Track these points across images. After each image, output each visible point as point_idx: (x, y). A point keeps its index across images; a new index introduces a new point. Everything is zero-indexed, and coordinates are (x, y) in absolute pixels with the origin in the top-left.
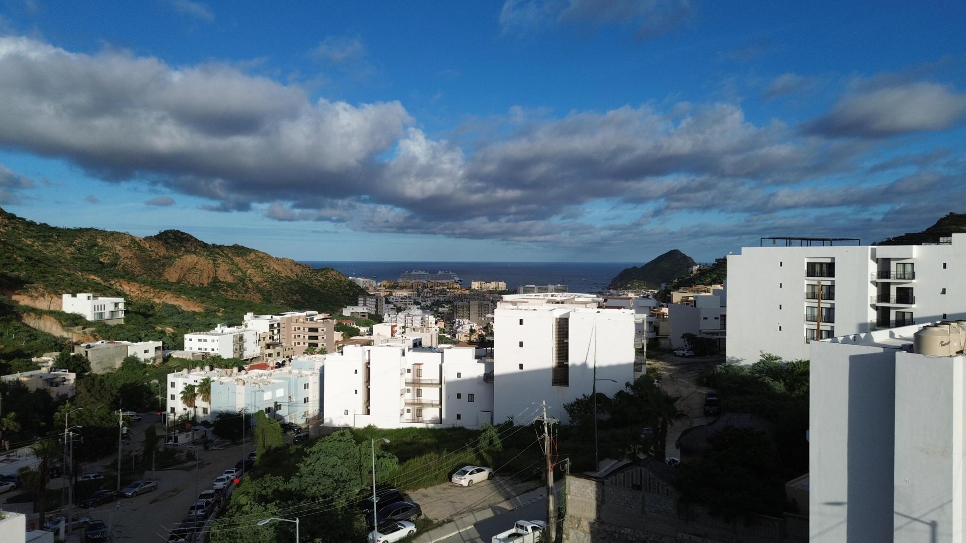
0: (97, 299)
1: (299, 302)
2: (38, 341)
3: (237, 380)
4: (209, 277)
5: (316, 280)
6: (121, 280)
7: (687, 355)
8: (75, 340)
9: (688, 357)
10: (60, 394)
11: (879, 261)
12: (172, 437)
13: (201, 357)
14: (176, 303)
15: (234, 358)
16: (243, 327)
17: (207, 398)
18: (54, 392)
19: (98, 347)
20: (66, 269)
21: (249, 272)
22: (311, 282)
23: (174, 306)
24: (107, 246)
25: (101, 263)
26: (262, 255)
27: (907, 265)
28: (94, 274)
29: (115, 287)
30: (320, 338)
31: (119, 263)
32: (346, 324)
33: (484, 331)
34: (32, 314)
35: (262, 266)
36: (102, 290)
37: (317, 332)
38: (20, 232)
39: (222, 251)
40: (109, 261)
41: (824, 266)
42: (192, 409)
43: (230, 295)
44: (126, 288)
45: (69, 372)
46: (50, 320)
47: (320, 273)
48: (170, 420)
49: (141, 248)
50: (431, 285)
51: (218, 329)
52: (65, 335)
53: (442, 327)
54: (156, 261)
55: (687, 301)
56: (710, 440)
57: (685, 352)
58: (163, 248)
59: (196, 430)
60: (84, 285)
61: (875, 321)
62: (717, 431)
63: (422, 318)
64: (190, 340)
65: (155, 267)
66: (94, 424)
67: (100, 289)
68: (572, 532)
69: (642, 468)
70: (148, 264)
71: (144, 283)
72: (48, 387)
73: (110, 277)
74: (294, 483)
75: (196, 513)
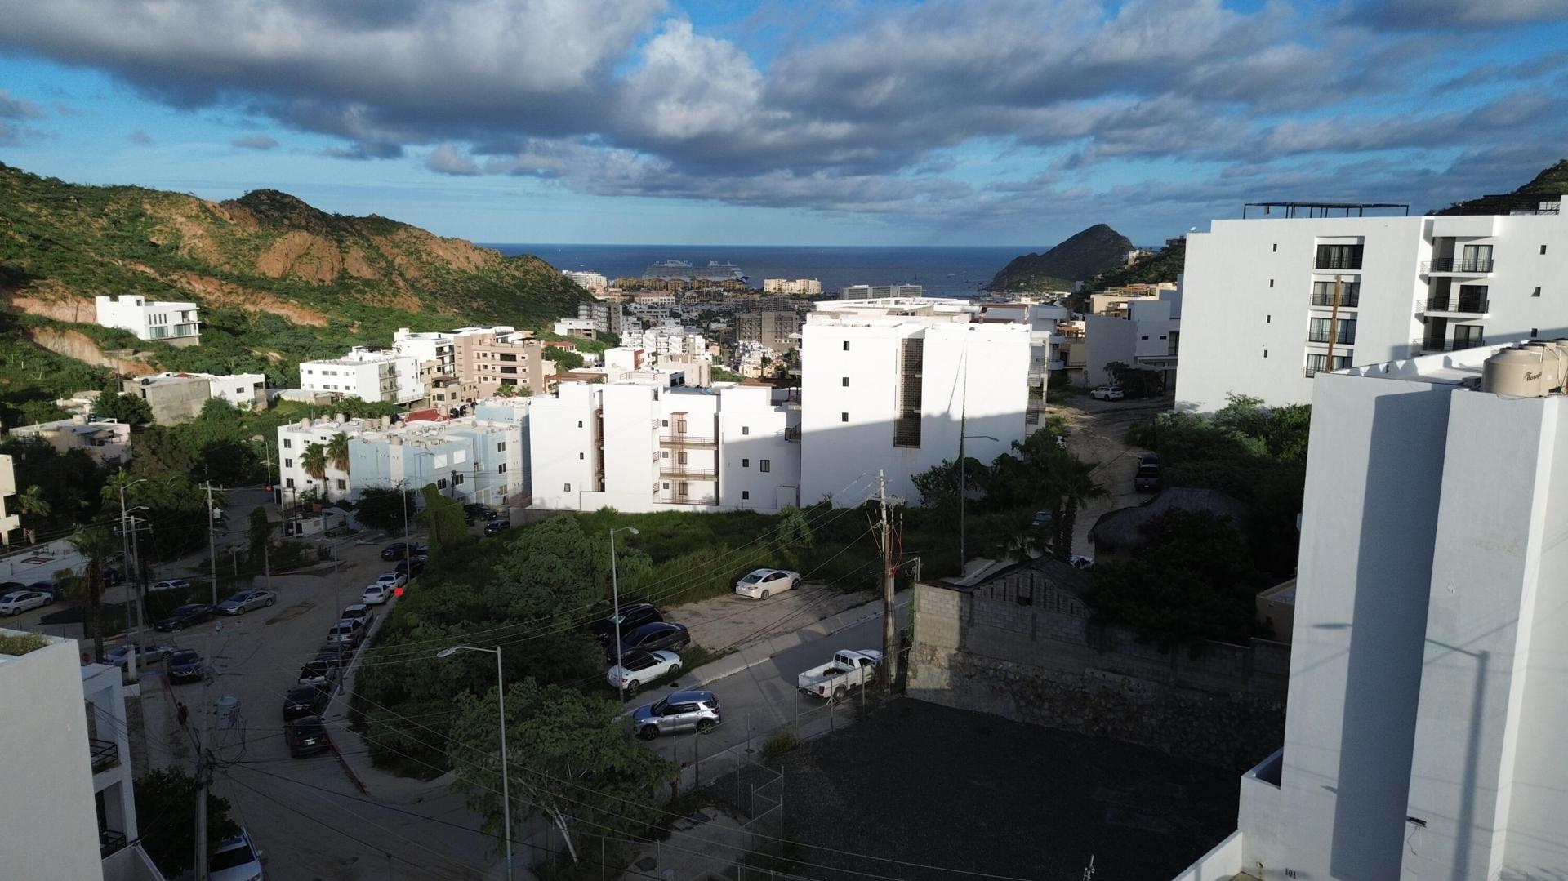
0: (153, 305)
1: (483, 311)
2: (62, 373)
3: (390, 437)
4: (332, 269)
5: (508, 275)
6: (189, 273)
7: (1112, 396)
8: (122, 372)
9: (1115, 400)
10: (108, 457)
11: (1436, 243)
12: (292, 524)
13: (330, 400)
14: (282, 312)
15: (382, 402)
16: (394, 351)
17: (343, 465)
18: (98, 454)
19: (162, 383)
20: (96, 254)
21: (398, 261)
22: (500, 278)
23: (279, 317)
24: (160, 216)
25: (153, 244)
26: (418, 233)
27: (1481, 249)
28: (143, 264)
29: (179, 286)
30: (519, 370)
31: (182, 245)
32: (561, 348)
33: (784, 361)
34: (50, 329)
35: (419, 251)
36: (158, 290)
37: (515, 372)
38: (15, 192)
39: (352, 227)
40: (166, 242)
41: (1346, 251)
42: (320, 482)
43: (370, 299)
44: (198, 287)
45: (119, 422)
46: (80, 339)
47: (515, 263)
48: (287, 500)
49: (216, 220)
50: (697, 285)
51: (354, 355)
52: (106, 363)
53: (717, 353)
54: (242, 241)
55: (1116, 310)
56: (1142, 530)
57: (1109, 393)
58: (252, 221)
59: (330, 514)
60: (128, 281)
61: (1420, 342)
62: (1154, 516)
63: (684, 340)
64: (310, 372)
65: (242, 252)
66: (167, 505)
67: (156, 288)
68: (921, 668)
69: (1034, 572)
70: (230, 246)
71: (227, 277)
72: (88, 447)
73: (170, 268)
74: (489, 595)
75: (339, 638)
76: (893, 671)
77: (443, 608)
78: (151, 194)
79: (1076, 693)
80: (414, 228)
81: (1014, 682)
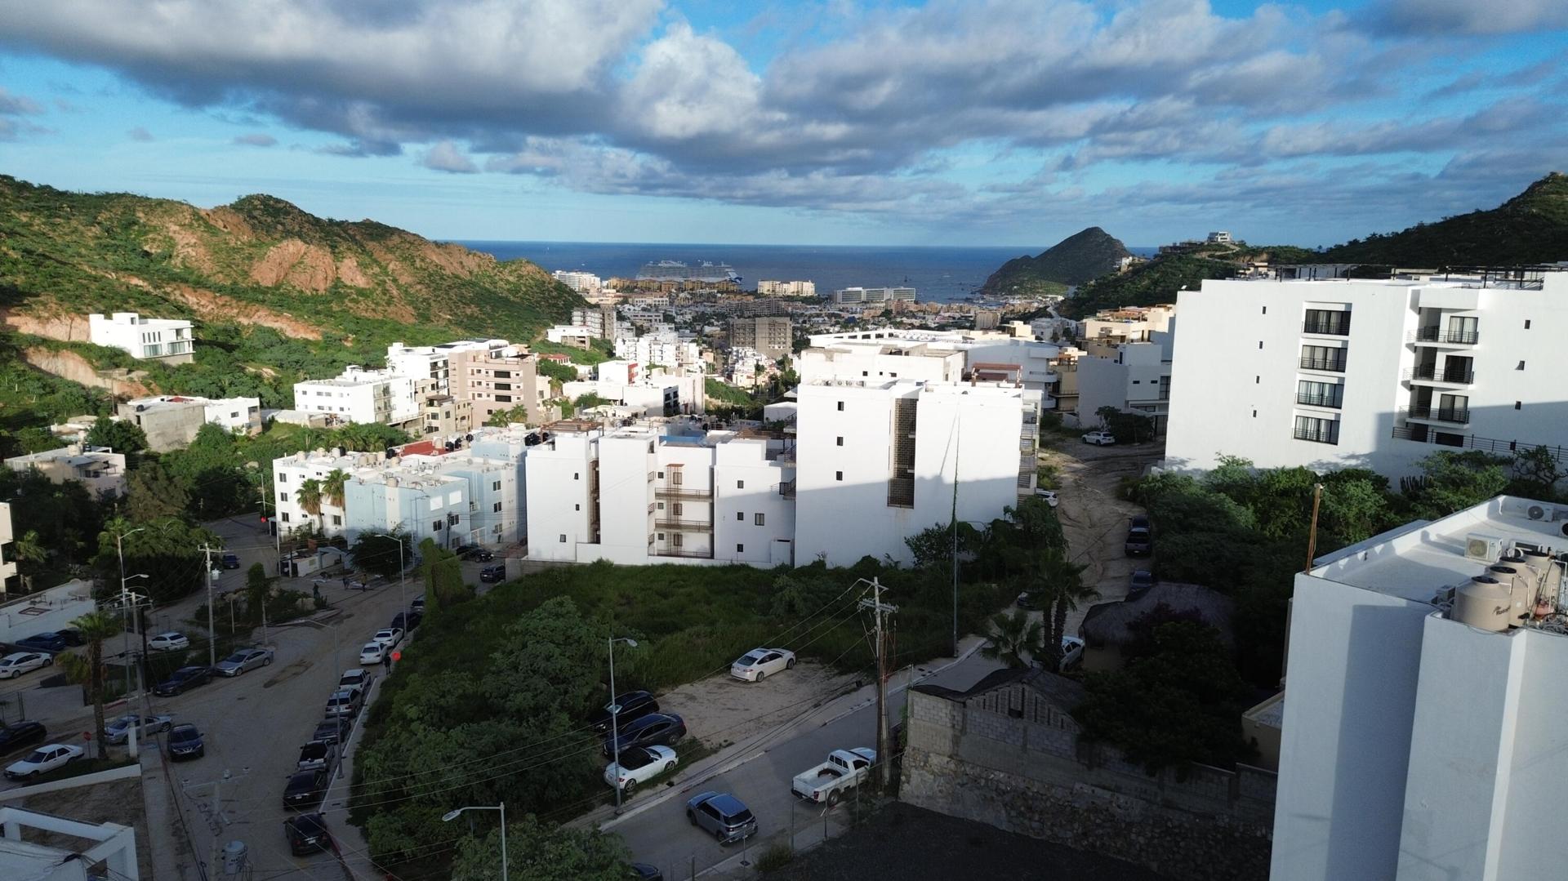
0: (146, 323)
1: (477, 317)
2: (56, 395)
3: (387, 477)
4: (326, 278)
5: (502, 280)
6: (182, 286)
7: (1103, 442)
8: (116, 392)
9: (1106, 445)
10: (103, 490)
11: (1422, 312)
12: (288, 564)
13: (324, 421)
14: (276, 325)
15: (377, 423)
16: (389, 369)
17: (339, 501)
18: (94, 487)
19: (158, 409)
20: (90, 267)
21: (391, 266)
22: (494, 283)
23: (272, 331)
24: (153, 224)
25: (147, 254)
26: (411, 239)
27: (1466, 320)
28: (137, 276)
29: (173, 298)
30: (513, 387)
31: (175, 253)
32: (555, 361)
33: (778, 368)
34: (43, 349)
35: (413, 257)
36: (152, 305)
37: (509, 389)
38: (8, 200)
39: (346, 232)
40: (159, 251)
41: (1333, 316)
42: (315, 517)
43: (363, 310)
44: (191, 300)
45: (114, 451)
46: (73, 359)
47: (508, 267)
48: (282, 534)
49: (210, 229)
50: (691, 287)
51: (349, 374)
52: (99, 382)
53: (711, 360)
54: (236, 250)
55: (1108, 336)
56: (1131, 627)
57: (1100, 438)
58: (246, 227)
59: (325, 553)
60: (122, 296)
61: (1407, 409)
62: (1143, 613)
63: (678, 348)
64: (305, 393)
65: (236, 261)
66: (164, 551)
67: (150, 302)
68: (914, 773)
69: (1025, 686)
70: (224, 255)
71: (221, 289)
72: (83, 479)
73: (163, 280)
74: (489, 684)
75: (339, 709)
76: (887, 773)
77: (442, 702)
78: (144, 202)
79: (1066, 807)
80: (408, 233)
81: (1004, 793)
